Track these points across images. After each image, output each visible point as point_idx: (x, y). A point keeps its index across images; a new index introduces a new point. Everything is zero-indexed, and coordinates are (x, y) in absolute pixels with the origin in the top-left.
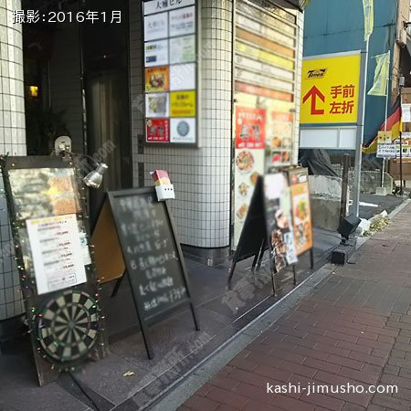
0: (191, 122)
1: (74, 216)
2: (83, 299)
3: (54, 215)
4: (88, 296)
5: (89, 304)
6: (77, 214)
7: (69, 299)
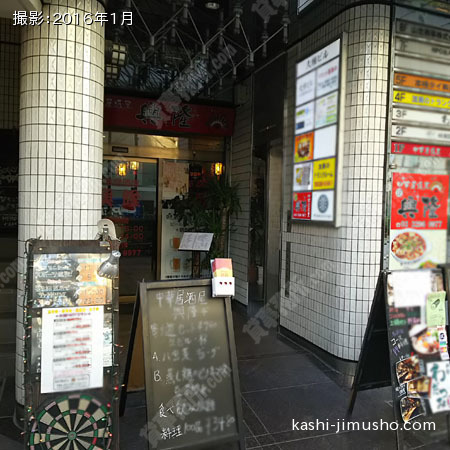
0: (330, 195)
1: (102, 307)
2: (92, 408)
3: (77, 305)
4: (99, 404)
5: (99, 415)
6: (106, 306)
7: (74, 404)
